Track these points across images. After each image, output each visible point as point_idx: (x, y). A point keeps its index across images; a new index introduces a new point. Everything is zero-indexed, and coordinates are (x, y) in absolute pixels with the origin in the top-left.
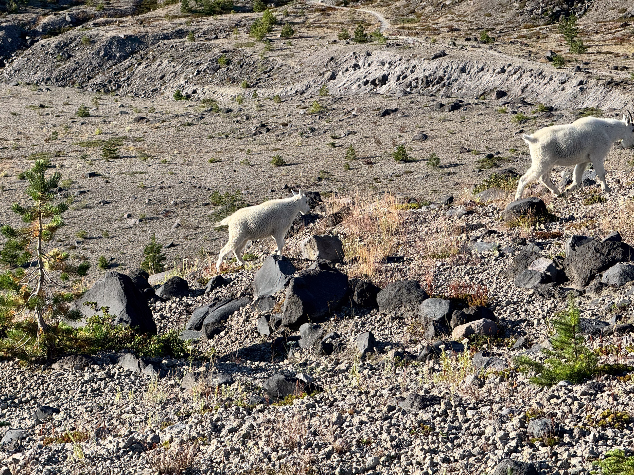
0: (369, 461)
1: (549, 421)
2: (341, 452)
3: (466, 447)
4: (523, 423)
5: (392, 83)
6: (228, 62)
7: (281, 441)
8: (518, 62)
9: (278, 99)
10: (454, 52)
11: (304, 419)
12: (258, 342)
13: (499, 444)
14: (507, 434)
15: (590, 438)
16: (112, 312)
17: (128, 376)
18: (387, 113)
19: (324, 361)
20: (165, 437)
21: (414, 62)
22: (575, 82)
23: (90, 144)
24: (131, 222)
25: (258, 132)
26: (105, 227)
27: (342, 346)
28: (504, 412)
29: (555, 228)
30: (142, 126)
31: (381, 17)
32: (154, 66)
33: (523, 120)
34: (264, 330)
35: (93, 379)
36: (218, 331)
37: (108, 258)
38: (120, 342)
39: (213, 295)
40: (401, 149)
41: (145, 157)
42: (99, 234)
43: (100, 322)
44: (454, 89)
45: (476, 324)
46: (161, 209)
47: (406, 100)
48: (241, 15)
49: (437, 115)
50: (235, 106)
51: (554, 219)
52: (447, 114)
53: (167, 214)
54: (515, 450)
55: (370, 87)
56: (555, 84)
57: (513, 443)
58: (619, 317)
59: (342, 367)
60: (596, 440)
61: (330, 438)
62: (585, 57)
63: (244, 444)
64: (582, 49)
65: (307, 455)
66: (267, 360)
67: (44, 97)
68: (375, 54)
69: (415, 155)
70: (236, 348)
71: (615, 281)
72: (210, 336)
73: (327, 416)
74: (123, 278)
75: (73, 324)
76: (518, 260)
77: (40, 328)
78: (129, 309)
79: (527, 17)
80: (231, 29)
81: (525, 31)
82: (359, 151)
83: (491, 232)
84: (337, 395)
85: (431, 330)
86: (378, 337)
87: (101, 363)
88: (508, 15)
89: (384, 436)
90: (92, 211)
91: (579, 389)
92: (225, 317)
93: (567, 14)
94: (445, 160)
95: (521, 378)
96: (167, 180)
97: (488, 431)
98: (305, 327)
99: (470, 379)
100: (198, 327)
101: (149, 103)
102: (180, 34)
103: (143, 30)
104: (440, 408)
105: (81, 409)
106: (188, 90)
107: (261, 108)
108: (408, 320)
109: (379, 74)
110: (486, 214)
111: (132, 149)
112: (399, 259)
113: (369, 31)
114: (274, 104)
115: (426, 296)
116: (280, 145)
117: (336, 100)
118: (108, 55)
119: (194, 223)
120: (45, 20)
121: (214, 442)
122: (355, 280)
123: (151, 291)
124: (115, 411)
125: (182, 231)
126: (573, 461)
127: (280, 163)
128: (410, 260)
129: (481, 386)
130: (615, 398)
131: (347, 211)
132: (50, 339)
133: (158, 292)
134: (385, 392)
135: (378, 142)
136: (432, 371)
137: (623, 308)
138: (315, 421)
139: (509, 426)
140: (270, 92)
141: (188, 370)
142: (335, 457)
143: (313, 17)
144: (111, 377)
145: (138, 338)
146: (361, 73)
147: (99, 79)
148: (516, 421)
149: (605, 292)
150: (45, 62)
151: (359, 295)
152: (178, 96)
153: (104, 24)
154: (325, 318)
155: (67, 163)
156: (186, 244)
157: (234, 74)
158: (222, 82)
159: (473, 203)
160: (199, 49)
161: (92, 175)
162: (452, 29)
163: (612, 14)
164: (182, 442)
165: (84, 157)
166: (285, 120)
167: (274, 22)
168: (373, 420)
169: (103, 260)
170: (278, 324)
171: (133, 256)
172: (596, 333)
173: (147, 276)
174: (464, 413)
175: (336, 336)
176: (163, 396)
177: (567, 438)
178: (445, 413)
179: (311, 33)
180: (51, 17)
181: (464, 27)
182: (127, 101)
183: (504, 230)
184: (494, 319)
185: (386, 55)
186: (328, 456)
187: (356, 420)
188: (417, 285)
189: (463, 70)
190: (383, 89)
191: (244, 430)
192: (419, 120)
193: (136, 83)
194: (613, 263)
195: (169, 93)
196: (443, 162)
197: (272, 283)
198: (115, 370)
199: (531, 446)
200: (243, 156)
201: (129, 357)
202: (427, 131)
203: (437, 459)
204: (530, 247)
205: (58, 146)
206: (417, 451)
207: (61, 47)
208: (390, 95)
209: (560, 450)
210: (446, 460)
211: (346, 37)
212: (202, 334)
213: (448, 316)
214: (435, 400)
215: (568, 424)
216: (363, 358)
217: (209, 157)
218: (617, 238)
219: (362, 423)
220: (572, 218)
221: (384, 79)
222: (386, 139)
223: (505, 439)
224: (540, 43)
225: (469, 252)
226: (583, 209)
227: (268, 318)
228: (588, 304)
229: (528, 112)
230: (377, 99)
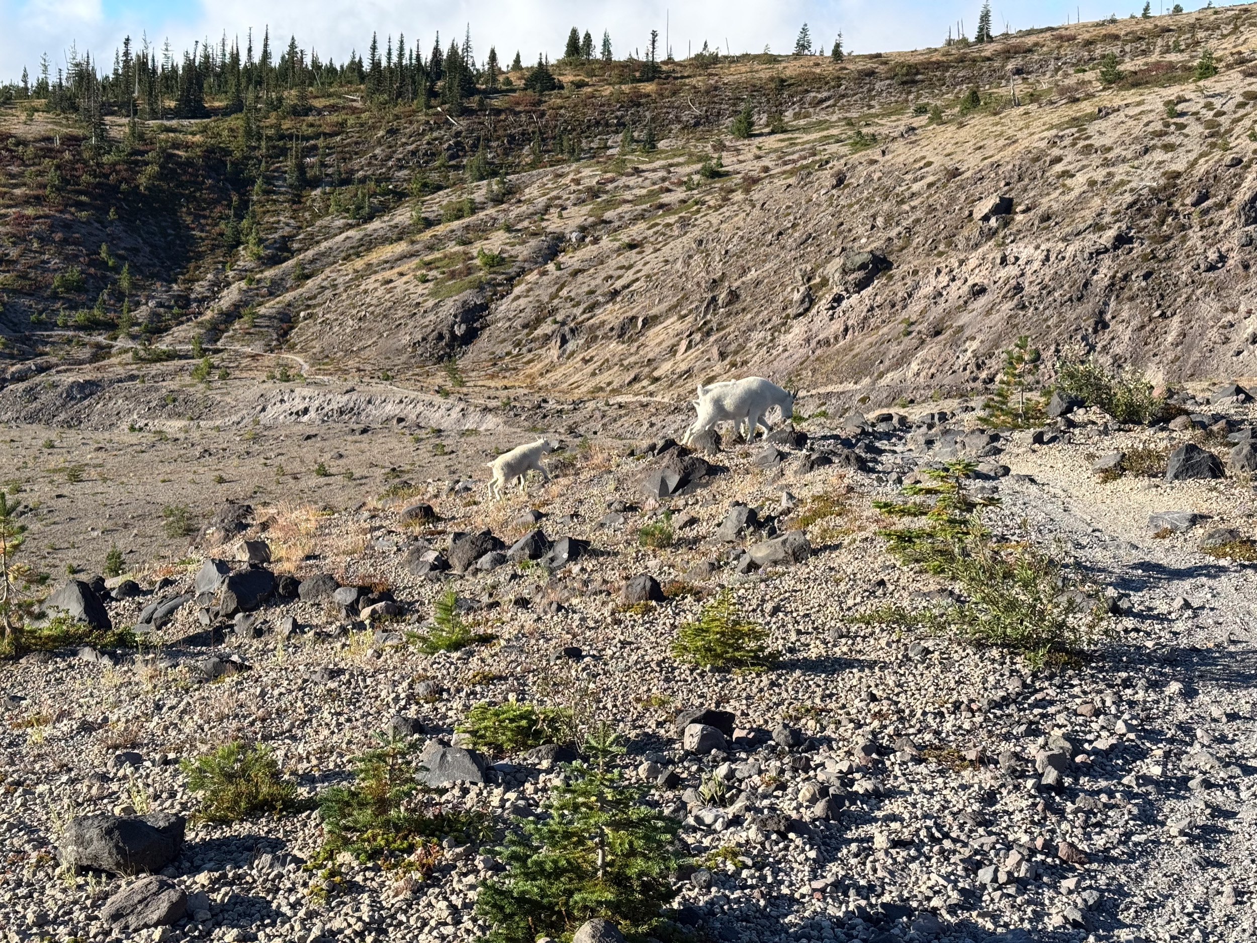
0: (286, 726)
1: (431, 683)
2: (263, 720)
3: (365, 708)
4: (411, 686)
5: (312, 414)
6: (174, 400)
7: (213, 714)
8: (413, 395)
9: (218, 429)
10: (362, 388)
11: (232, 695)
12: (199, 630)
13: (392, 704)
14: (398, 696)
15: (463, 694)
16: (71, 613)
17: (87, 665)
18: (308, 437)
19: (256, 643)
20: (113, 718)
21: (329, 396)
22: (458, 409)
23: (55, 471)
24: (95, 534)
25: (202, 456)
26: (71, 539)
27: (270, 630)
28: (396, 678)
29: (441, 527)
30: (102, 454)
31: (301, 361)
32: (110, 405)
33: (418, 440)
34: (205, 621)
35: (56, 670)
36: (165, 624)
37: (75, 565)
38: (80, 638)
39: (160, 594)
40: (322, 465)
41: (105, 480)
42: (66, 545)
43: (61, 622)
44: (363, 417)
45: (379, 606)
46: (121, 522)
47: (325, 427)
48: (183, 362)
49: (350, 438)
50: (182, 436)
51: (439, 519)
52: (357, 437)
53: (126, 526)
54: (405, 708)
55: (294, 417)
56: (442, 411)
57: (403, 703)
58: (491, 595)
59: (271, 647)
60: (468, 695)
61: (253, 708)
62: (465, 390)
63: (181, 718)
64: (462, 384)
65: (235, 724)
66: (208, 645)
67: (14, 433)
68: (297, 390)
69: (333, 470)
70: (181, 636)
71: (487, 566)
72: (159, 628)
73: (252, 690)
74: (82, 585)
75: (37, 625)
76: (412, 554)
77: (8, 630)
78: (87, 610)
79: (418, 359)
80: (176, 373)
81: (418, 370)
82: (288, 469)
83: (390, 532)
84: (262, 673)
85: (344, 612)
86: (300, 621)
87: (63, 656)
88: (404, 358)
89: (299, 704)
90: (59, 527)
91: (455, 655)
92: (171, 611)
93: (450, 357)
94: (357, 473)
95: (411, 648)
96: (125, 498)
97: (383, 694)
98: (239, 616)
99: (370, 652)
100: (148, 621)
101: (107, 435)
102: (132, 378)
103: (100, 375)
104: (345, 678)
105: (46, 696)
106: (141, 423)
107: (203, 436)
108: (325, 606)
109: (302, 407)
110: (387, 518)
111: (94, 474)
112: (315, 557)
113: (291, 372)
114: (214, 433)
115: (338, 586)
116: (221, 466)
117: (267, 428)
118: (70, 397)
119: (150, 533)
120: (13, 369)
121: (156, 719)
122: (280, 576)
123: (107, 595)
124: (75, 696)
125: (139, 540)
126: (450, 713)
127: (221, 480)
128: (325, 558)
129: (379, 657)
130: (483, 660)
131: (273, 519)
132: (17, 639)
133: (113, 594)
134: (302, 668)
135: (302, 461)
136: (344, 645)
137: (494, 587)
138: (242, 696)
139: (400, 689)
140: (211, 423)
141: (138, 657)
142: (258, 724)
143: (245, 362)
144: (72, 667)
145: (96, 633)
146: (286, 406)
147: (62, 416)
148: (405, 684)
149: (480, 575)
150: (14, 404)
151: (284, 588)
152: (132, 429)
153: (65, 371)
154: (256, 608)
155: (36, 488)
156: (144, 550)
157: (181, 410)
158: (170, 416)
159: (375, 509)
160: (149, 390)
161: (59, 496)
162: (359, 370)
163: (484, 356)
164: (127, 721)
165: (51, 482)
166: (225, 446)
167: (212, 366)
168: (290, 692)
169: (71, 566)
170: (217, 615)
171: (97, 562)
172: (470, 609)
173: (103, 580)
174: (364, 680)
175: (266, 622)
176: (118, 681)
177: (445, 696)
178: (349, 682)
179: (244, 375)
180: (18, 366)
181: (369, 368)
182: (88, 434)
183: (400, 530)
184: (394, 601)
185: (306, 392)
186: (252, 724)
187: (276, 692)
188: (331, 578)
189: (369, 402)
190: (305, 419)
191: (182, 706)
192: (335, 442)
193: (95, 418)
194: (485, 552)
195: (125, 426)
196: (356, 475)
197: (211, 582)
198: (75, 661)
199: (417, 703)
200: (190, 476)
201: (87, 649)
202: (342, 451)
203: (342, 719)
204: (421, 542)
205: (28, 473)
206: (326, 714)
207: (29, 391)
208: (311, 423)
209: (439, 705)
210: (349, 720)
211: (273, 377)
212: (152, 627)
213: (357, 601)
214: (341, 672)
215: (447, 684)
216: (288, 638)
217: (161, 478)
218: (488, 533)
219: (281, 694)
220: (454, 518)
221: (306, 411)
222: (309, 458)
223: (397, 699)
224: (429, 380)
225: (372, 548)
226: (462, 511)
227: (208, 610)
228: (467, 586)
229: (422, 434)
230: (300, 427)
